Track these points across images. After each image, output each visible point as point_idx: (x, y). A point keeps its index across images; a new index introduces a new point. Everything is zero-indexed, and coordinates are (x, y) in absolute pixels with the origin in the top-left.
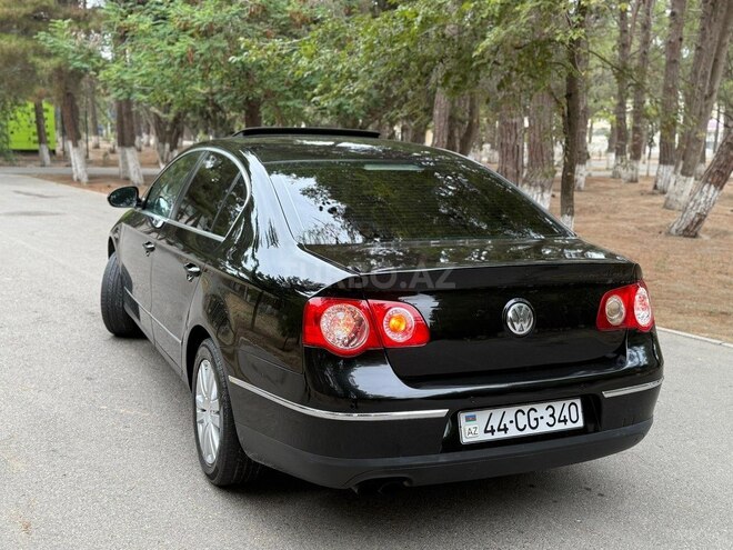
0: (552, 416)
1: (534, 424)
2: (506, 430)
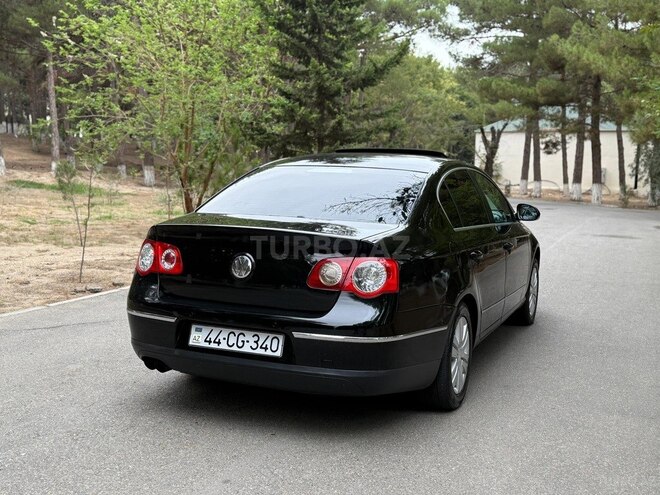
0: (256, 342)
1: (240, 344)
2: (219, 343)
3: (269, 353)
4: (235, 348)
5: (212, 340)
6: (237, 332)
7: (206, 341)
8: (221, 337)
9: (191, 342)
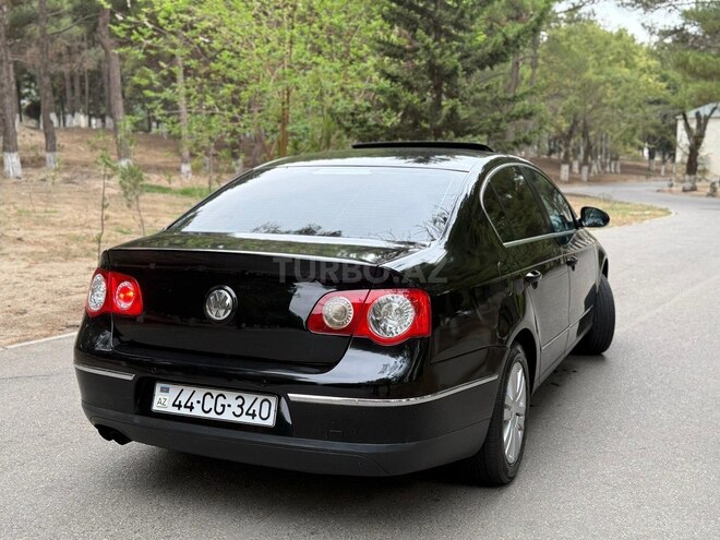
0: (241, 406)
1: (219, 409)
2: (191, 408)
3: (257, 421)
4: (212, 415)
5: (183, 404)
6: (215, 393)
7: (174, 405)
8: (194, 400)
9: (156, 407)
